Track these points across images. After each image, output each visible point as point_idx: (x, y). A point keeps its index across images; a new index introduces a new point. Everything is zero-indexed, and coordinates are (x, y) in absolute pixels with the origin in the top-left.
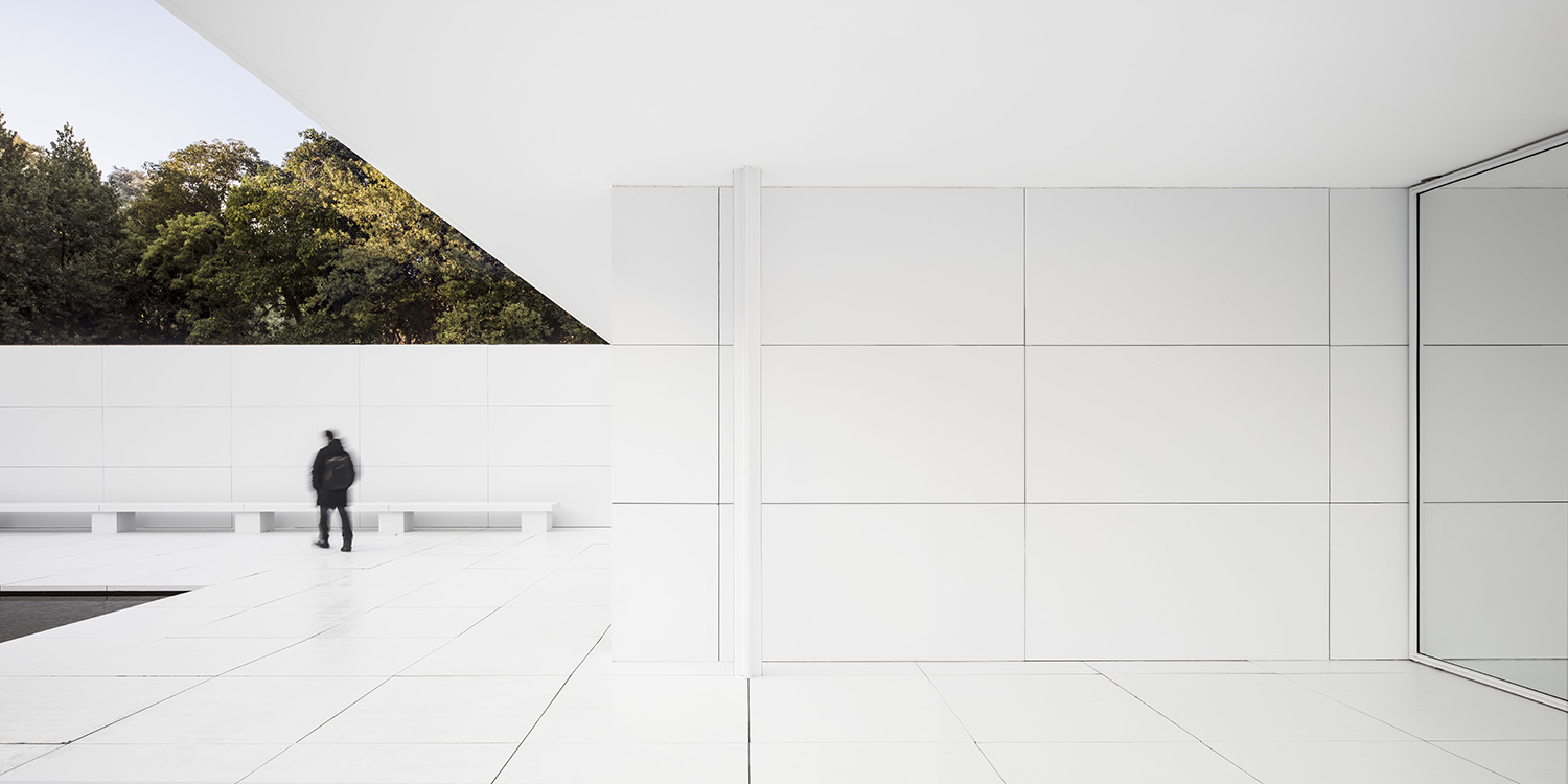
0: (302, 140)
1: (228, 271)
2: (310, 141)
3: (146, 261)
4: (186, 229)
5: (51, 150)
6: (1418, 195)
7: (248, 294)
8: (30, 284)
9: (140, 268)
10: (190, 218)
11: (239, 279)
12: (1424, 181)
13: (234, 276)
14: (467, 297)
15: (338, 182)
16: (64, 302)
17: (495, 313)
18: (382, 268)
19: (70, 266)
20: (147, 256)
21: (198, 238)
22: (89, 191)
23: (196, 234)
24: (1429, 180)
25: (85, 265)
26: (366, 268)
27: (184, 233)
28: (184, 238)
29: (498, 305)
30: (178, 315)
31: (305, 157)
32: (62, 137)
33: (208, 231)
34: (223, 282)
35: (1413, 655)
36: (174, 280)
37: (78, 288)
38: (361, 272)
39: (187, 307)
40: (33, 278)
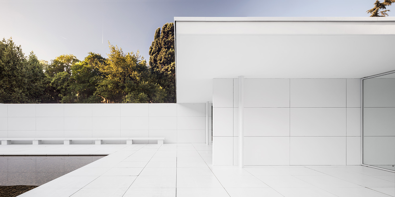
0: (89, 55)
1: (73, 85)
2: (91, 55)
3: (52, 83)
4: (61, 75)
5: (29, 57)
6: (363, 80)
7: (78, 90)
8: (27, 88)
9: (50, 84)
10: (62, 73)
11: (76, 87)
12: (364, 78)
13: (74, 86)
14: (131, 91)
15: (100, 65)
16: (34, 92)
17: (137, 95)
18: (112, 85)
19: (36, 84)
20: (52, 82)
21: (64, 77)
22: (38, 66)
23: (64, 76)
24: (365, 77)
25: (38, 84)
26: (108, 85)
27: (61, 76)
28: (61, 78)
29: (137, 93)
30: (59, 95)
31: (90, 58)
32: (31, 54)
33: (66, 76)
34: (72, 88)
35: (362, 164)
36: (58, 87)
37: (37, 89)
38: (107, 86)
39: (60, 93)
40: (28, 87)
